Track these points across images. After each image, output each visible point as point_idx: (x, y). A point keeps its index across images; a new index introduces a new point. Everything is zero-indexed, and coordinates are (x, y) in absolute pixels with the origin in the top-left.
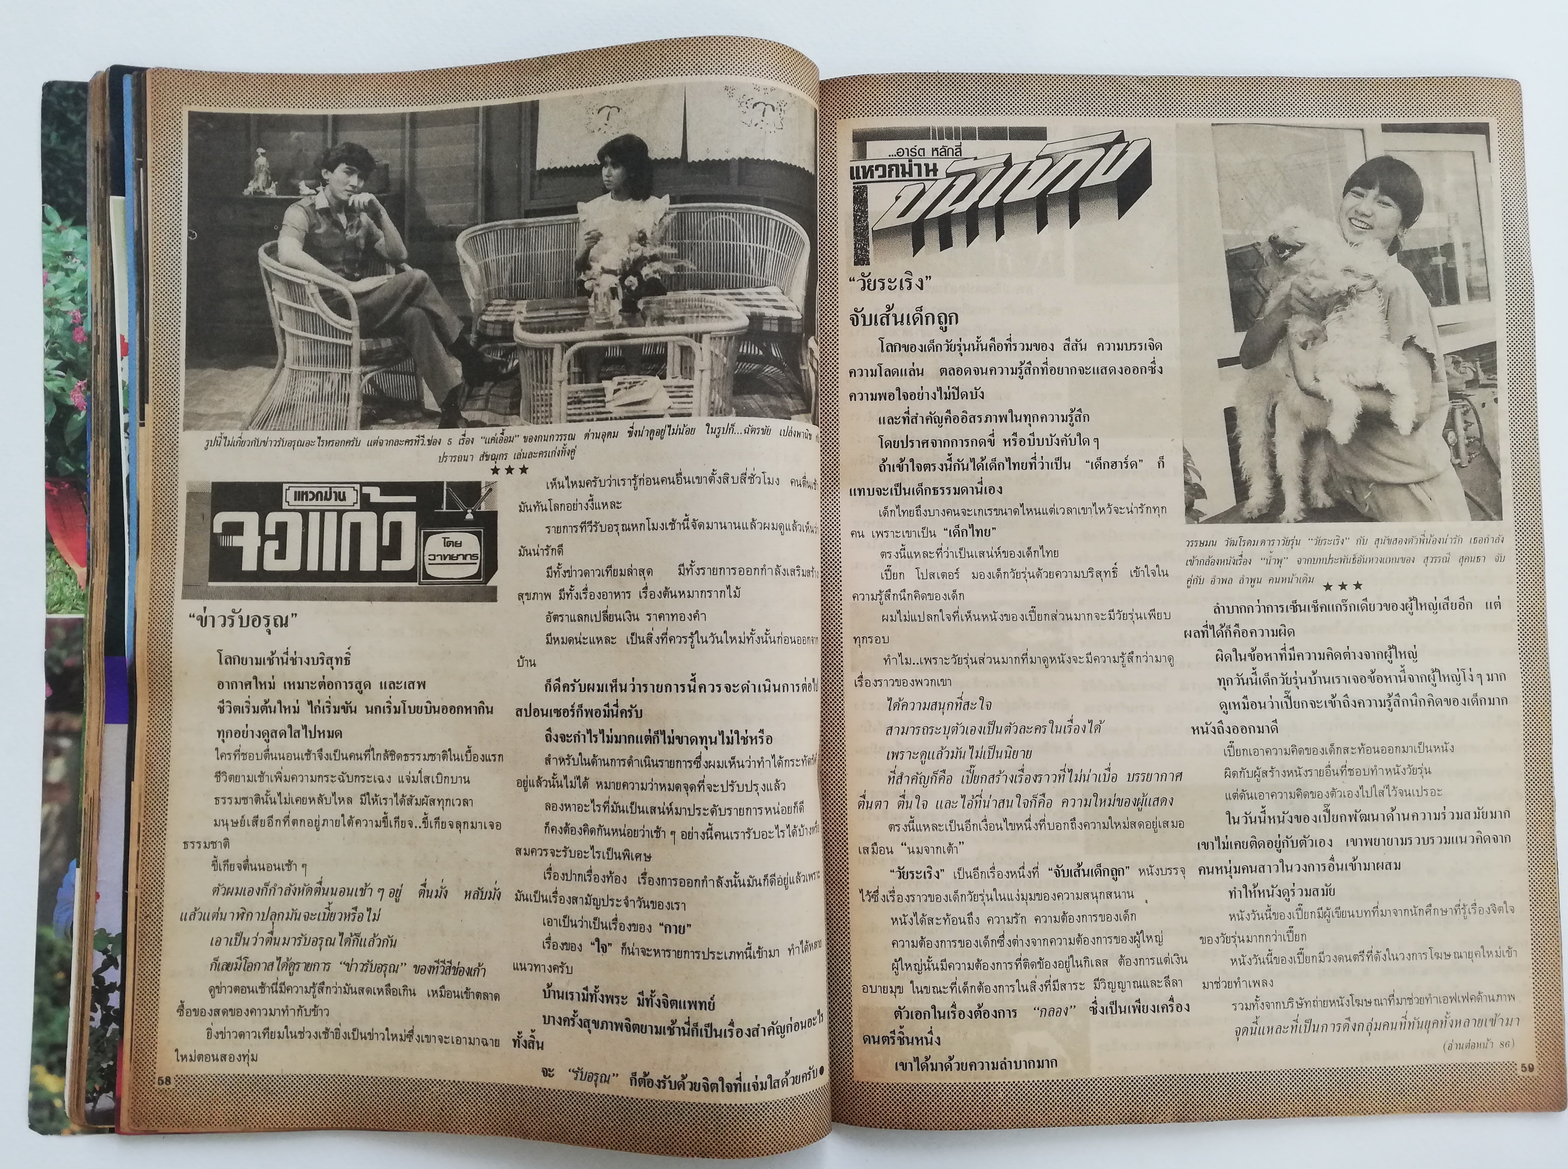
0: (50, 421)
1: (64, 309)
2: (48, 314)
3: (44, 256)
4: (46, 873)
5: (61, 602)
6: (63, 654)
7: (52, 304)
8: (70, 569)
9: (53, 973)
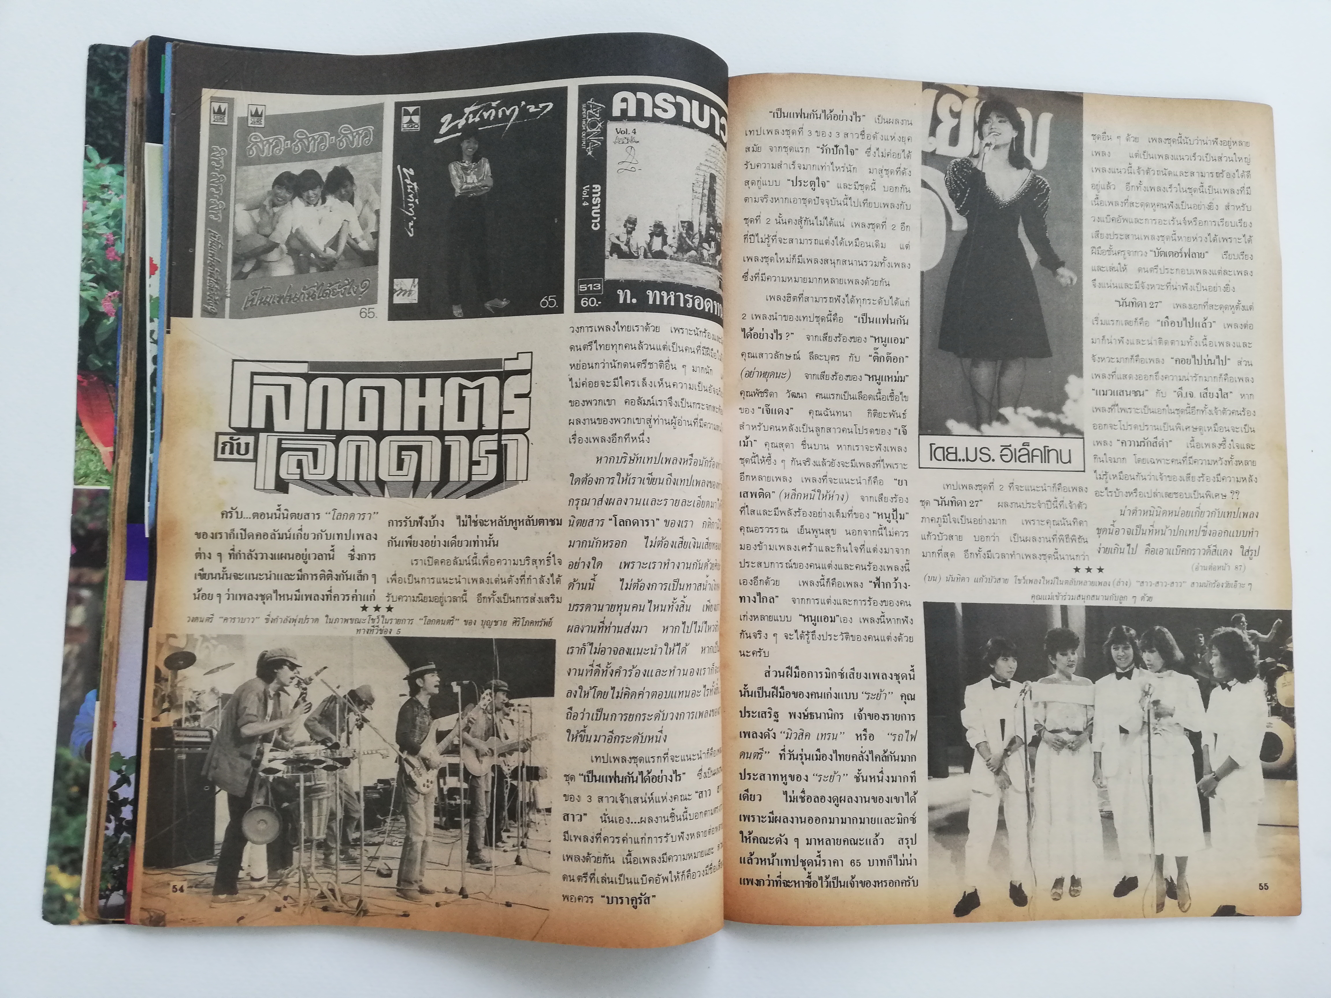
0: (83, 324)
1: (99, 232)
2: (85, 235)
3: (85, 187)
4: (66, 703)
5: (86, 476)
6: (87, 518)
7: (90, 228)
8: (95, 448)
9: (68, 787)
